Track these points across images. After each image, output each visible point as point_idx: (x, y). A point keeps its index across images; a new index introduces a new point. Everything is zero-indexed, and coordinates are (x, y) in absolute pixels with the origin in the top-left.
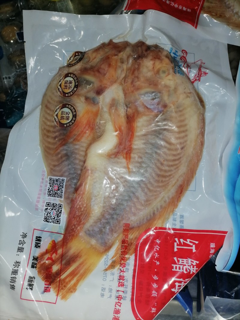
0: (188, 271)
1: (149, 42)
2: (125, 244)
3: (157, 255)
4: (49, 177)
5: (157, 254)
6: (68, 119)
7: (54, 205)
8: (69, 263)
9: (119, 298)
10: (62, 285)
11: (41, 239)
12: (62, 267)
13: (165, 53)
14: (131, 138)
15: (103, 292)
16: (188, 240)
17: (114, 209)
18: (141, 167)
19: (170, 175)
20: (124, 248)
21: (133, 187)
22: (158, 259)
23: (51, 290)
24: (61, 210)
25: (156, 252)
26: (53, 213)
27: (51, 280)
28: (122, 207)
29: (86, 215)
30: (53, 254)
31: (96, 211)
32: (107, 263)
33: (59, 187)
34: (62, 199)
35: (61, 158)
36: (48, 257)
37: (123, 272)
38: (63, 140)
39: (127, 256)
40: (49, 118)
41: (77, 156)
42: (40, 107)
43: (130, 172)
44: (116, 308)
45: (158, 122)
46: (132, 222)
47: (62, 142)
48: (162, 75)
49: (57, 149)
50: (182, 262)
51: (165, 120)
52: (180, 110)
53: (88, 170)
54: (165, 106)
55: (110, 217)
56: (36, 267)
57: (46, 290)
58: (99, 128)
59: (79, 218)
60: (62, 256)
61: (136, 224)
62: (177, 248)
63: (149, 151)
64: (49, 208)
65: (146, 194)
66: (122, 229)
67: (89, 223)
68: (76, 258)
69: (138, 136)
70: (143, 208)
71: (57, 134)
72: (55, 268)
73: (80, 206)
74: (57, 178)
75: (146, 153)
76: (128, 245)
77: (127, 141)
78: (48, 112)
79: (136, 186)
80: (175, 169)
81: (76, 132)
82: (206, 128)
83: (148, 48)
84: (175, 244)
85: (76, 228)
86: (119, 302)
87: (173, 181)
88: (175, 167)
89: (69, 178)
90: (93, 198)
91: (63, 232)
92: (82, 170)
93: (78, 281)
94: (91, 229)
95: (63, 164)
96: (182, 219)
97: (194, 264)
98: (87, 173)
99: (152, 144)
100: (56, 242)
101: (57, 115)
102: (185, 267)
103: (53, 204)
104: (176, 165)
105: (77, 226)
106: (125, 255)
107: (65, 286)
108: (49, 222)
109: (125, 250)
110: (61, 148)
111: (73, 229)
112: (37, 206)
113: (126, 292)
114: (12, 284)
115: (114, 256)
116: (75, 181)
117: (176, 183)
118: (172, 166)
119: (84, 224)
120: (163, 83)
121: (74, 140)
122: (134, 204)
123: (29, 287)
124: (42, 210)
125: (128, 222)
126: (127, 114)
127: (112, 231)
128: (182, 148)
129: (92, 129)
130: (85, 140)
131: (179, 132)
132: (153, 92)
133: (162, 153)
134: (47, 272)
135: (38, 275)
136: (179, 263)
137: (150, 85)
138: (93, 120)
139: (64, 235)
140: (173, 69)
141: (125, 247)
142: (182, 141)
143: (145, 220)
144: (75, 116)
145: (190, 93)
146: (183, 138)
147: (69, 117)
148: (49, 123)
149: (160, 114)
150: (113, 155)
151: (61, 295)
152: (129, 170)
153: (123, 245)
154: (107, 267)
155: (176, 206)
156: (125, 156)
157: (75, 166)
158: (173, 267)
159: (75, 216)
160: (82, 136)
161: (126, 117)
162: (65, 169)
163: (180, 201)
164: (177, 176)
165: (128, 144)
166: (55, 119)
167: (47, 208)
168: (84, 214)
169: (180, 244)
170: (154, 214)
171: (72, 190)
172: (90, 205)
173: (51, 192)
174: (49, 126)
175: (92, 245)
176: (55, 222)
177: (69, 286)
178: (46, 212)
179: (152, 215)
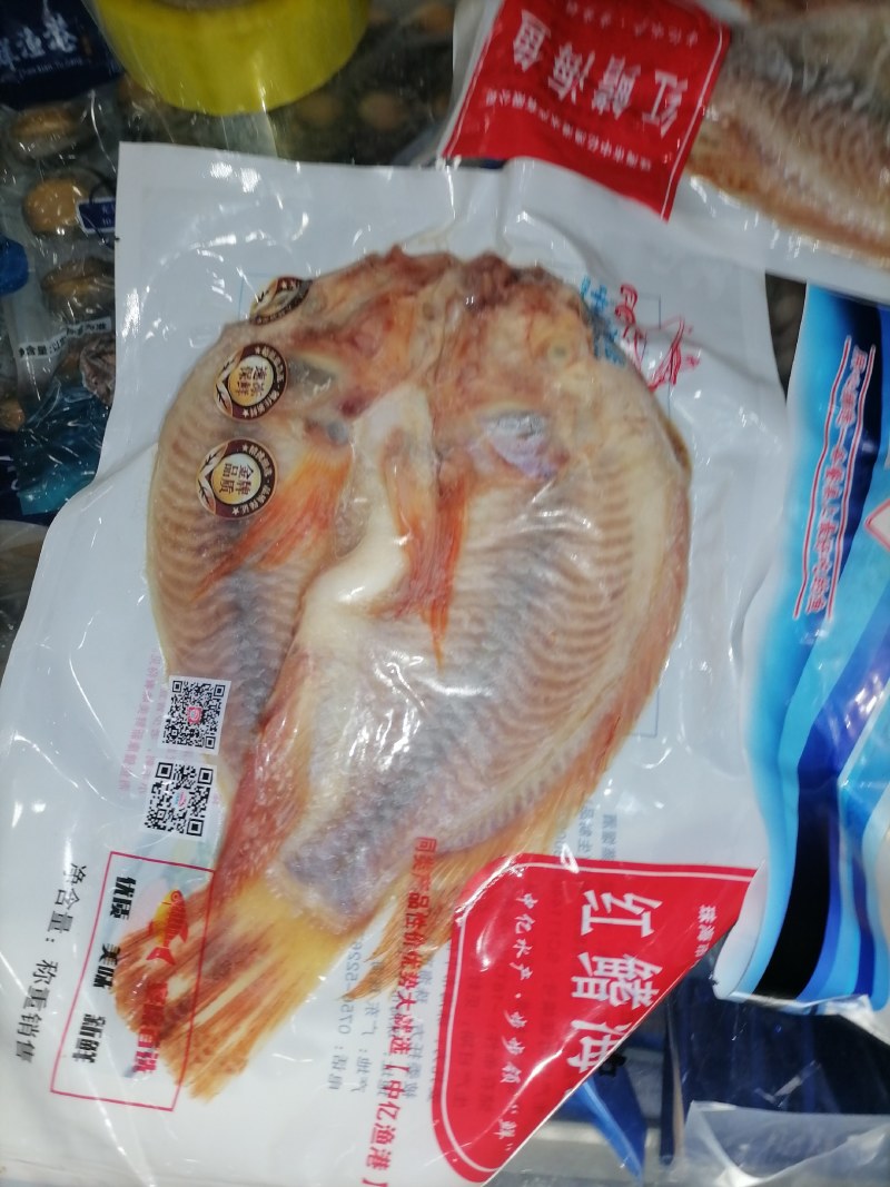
0: (626, 998)
1: (516, 259)
2: (420, 910)
3: (522, 947)
4: (173, 678)
5: (523, 942)
6: (244, 490)
7: (185, 772)
8: (224, 973)
9: (392, 1089)
10: (197, 1045)
11: (132, 886)
12: (201, 983)
13: (565, 294)
14: (449, 557)
15: (336, 1073)
16: (629, 897)
17: (386, 790)
18: (477, 652)
19: (573, 682)
20: (413, 923)
21: (453, 717)
22: (525, 960)
23: (160, 1063)
24: (208, 789)
25: (520, 937)
26: (181, 801)
27: (162, 1028)
28: (414, 783)
29: (290, 805)
30: (171, 938)
31: (327, 795)
32: (355, 973)
33: (205, 711)
34: (215, 752)
35: (218, 615)
36: (157, 949)
37: (409, 1002)
38: (224, 559)
39: (423, 949)
40: (183, 484)
41: (272, 612)
42: (155, 447)
43: (443, 668)
44: (381, 1123)
45: (538, 507)
46: (445, 835)
47: (222, 564)
48: (555, 361)
49: (204, 585)
50: (607, 970)
51: (559, 502)
52: (610, 471)
53: (305, 657)
54: (563, 459)
55: (371, 813)
56: (110, 984)
57: (144, 1064)
58: (348, 523)
59: (269, 817)
60: (204, 946)
61: (455, 843)
62: (592, 925)
63: (509, 602)
64: (166, 783)
65: (494, 741)
66: (409, 858)
67: (301, 836)
68: (251, 953)
69: (474, 553)
70: (480, 787)
71: (207, 537)
72: (177, 987)
73: (272, 774)
74: (201, 681)
75: (499, 606)
76: (430, 911)
77: (436, 566)
78: (182, 465)
79: (462, 712)
80: (592, 661)
81: (272, 534)
82: (694, 534)
83: (514, 277)
84: (586, 910)
85: (257, 850)
86: (391, 1105)
87: (583, 701)
88: (589, 656)
89: (240, 683)
90: (318, 749)
91: (210, 864)
92: (283, 657)
93: (254, 1033)
94: (305, 853)
95: (224, 635)
96: (608, 829)
97: (646, 975)
98: (301, 669)
99: (518, 580)
100: (185, 896)
101: (209, 477)
102: (614, 985)
103: (182, 770)
104: (595, 648)
105: (258, 843)
106: (417, 946)
107: (207, 1052)
108: (164, 828)
109: (419, 928)
110: (219, 585)
111: (246, 852)
112: (125, 773)
113: (417, 1071)
114: (25, 1039)
115: (378, 949)
116: (260, 693)
117: (591, 708)
118: (581, 651)
119: (283, 836)
120: (558, 386)
121: (263, 558)
122: (454, 772)
123: (83, 1052)
124: (142, 789)
125: (431, 835)
126: (438, 480)
127: (376, 862)
128: (615, 595)
129: (325, 524)
130: (297, 563)
131: (607, 544)
132: (524, 414)
133: (548, 608)
134: (148, 1002)
135: (118, 1008)
136: (596, 973)
137: (516, 390)
138: (328, 496)
139: (215, 873)
140: (589, 342)
141: (420, 917)
142: (614, 570)
143: (488, 828)
144: (268, 481)
145: (643, 420)
146: (619, 560)
147: (249, 483)
148: (180, 502)
149: (546, 482)
150: (389, 611)
151: (192, 1083)
152: (439, 662)
153: (413, 911)
154: (354, 985)
155: (591, 784)
156: (428, 613)
157: (260, 644)
158: (574, 987)
159: (255, 809)
160: (291, 548)
161: (435, 489)
162: (230, 651)
163: (605, 770)
164: (596, 687)
165: (439, 575)
166: (202, 488)
167: (159, 780)
168: (286, 805)
169: (601, 912)
170: (518, 809)
171: (250, 721)
172: (308, 774)
173: (177, 727)
174: (181, 510)
175: (307, 911)
176: (185, 828)
177: (220, 1051)
178: (157, 795)
179: (512, 812)
